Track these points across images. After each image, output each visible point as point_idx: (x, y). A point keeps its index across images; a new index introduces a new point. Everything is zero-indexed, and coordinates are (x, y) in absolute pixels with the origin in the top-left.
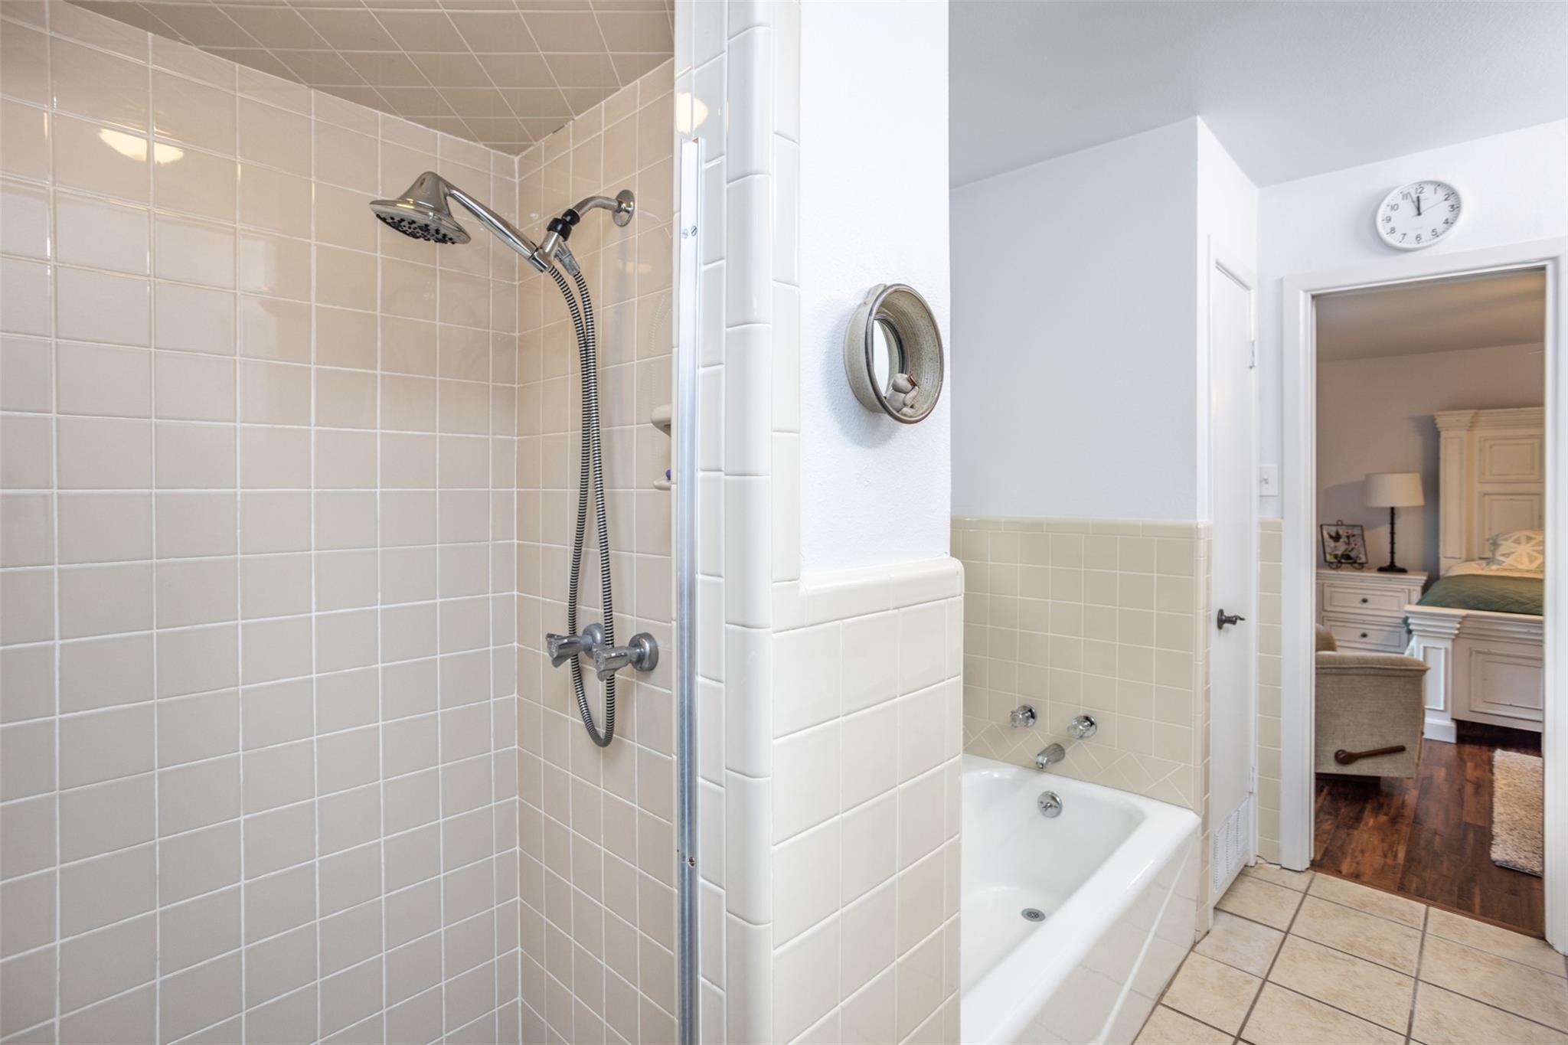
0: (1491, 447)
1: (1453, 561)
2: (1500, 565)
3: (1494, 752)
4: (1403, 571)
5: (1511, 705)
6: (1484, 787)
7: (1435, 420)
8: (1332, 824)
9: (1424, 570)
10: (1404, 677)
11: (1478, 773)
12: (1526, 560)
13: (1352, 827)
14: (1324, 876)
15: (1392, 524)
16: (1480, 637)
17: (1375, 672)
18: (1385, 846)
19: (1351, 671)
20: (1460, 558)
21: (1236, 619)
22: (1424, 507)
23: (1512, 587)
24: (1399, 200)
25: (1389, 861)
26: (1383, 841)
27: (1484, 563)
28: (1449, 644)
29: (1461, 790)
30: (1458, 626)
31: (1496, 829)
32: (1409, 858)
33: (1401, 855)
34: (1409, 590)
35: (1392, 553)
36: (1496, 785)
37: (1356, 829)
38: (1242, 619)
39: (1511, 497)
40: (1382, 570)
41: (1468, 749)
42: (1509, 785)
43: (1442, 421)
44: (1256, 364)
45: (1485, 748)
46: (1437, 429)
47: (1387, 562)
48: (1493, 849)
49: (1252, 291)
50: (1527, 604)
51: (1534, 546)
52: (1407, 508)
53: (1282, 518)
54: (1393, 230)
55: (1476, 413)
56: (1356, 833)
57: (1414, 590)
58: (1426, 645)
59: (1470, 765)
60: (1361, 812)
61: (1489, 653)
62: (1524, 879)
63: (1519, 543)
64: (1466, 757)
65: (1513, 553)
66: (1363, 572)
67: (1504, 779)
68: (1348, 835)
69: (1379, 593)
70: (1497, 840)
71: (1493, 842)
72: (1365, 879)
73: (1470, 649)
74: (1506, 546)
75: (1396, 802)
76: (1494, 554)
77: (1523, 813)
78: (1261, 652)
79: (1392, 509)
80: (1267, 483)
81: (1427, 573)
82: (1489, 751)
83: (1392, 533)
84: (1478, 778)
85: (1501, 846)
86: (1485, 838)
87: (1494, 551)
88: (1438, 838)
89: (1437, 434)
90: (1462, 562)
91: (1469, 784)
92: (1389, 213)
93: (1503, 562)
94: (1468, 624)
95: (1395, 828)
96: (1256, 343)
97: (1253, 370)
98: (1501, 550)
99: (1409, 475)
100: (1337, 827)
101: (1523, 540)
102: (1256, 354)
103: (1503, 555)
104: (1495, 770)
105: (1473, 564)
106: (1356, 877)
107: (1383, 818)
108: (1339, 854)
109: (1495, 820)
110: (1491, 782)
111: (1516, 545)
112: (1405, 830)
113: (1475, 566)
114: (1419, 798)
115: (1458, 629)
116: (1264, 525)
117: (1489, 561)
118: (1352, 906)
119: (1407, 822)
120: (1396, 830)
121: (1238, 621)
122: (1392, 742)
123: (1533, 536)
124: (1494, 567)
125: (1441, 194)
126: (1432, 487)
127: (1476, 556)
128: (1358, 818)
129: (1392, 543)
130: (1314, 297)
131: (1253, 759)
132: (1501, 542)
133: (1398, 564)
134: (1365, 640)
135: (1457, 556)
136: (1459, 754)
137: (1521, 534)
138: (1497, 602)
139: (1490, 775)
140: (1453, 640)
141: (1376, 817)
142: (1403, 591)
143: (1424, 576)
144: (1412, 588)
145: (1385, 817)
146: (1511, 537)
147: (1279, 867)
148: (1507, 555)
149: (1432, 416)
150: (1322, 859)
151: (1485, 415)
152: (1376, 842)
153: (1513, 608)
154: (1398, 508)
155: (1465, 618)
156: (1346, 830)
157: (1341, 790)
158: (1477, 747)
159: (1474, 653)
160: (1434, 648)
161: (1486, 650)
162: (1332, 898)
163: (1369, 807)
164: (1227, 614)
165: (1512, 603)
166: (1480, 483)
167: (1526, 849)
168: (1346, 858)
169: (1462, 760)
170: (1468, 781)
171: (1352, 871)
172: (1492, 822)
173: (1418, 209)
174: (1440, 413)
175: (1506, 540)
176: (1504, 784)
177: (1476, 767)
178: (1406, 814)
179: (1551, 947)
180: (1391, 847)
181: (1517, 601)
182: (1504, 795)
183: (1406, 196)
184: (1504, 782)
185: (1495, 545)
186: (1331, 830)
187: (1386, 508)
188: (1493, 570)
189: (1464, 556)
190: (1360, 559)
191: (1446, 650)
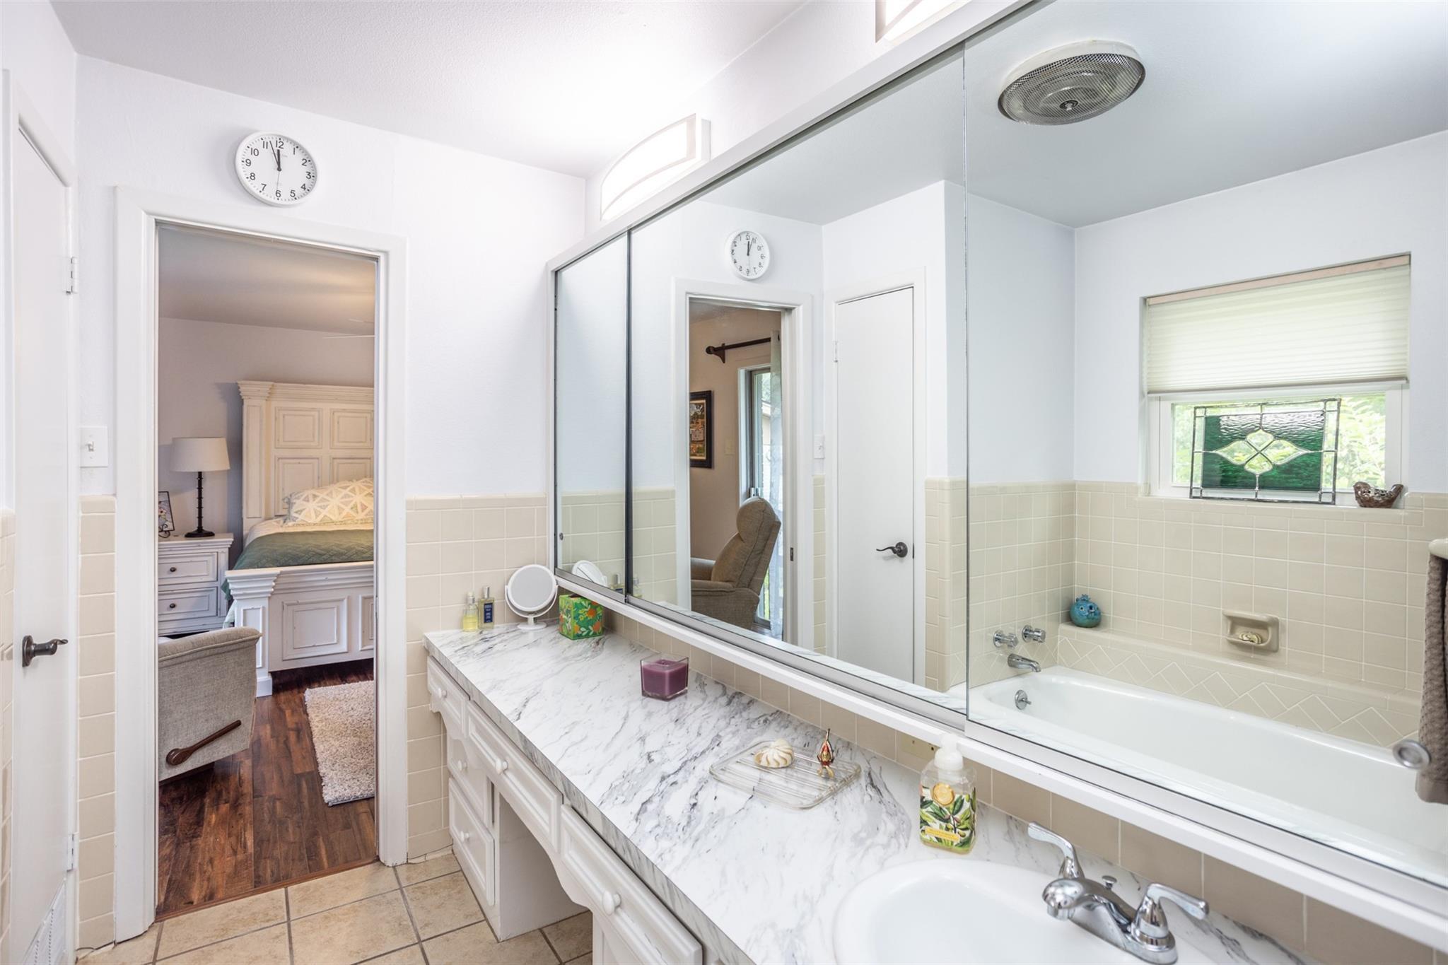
0: (284, 416)
1: (254, 521)
2: (295, 521)
3: (304, 692)
4: (211, 534)
5: (314, 646)
6: (303, 730)
7: (239, 388)
8: (172, 843)
9: (229, 531)
10: (238, 649)
11: (296, 719)
12: (313, 515)
13: (195, 836)
14: (173, 920)
15: (200, 488)
16: (291, 590)
17: (208, 652)
18: (233, 840)
19: (184, 659)
20: (260, 517)
21: (56, 645)
22: (228, 471)
23: (312, 541)
24: (259, 146)
25: (240, 857)
26: (230, 835)
27: (281, 520)
28: (265, 603)
29: (286, 742)
30: (274, 584)
31: (323, 770)
32: (258, 842)
33: (250, 843)
34: (217, 552)
35: (200, 517)
36: (312, 724)
37: (200, 836)
38: (63, 642)
39: (298, 461)
40: (189, 536)
41: (283, 697)
42: (321, 721)
43: (245, 389)
44: (75, 290)
45: (295, 691)
46: (241, 397)
47: (194, 528)
48: (324, 791)
49: (70, 188)
50: (324, 555)
51: (318, 502)
52: (213, 473)
53: (115, 495)
54: (253, 176)
55: (273, 385)
56: (200, 841)
57: (223, 552)
58: (246, 608)
59: (288, 712)
60: (201, 811)
61: (298, 604)
62: (350, 808)
63: (308, 501)
64: (284, 706)
65: (304, 509)
66: (169, 540)
67: (317, 716)
68: (192, 848)
69: (188, 560)
70: (326, 780)
71: (323, 784)
72: (220, 895)
73: (283, 603)
74: (298, 504)
75: (233, 782)
76: (289, 512)
77: (337, 743)
78: (81, 675)
79: (200, 474)
80: (91, 450)
81: (232, 535)
82: (299, 692)
83: (200, 498)
84: (297, 724)
85: (330, 784)
86: (316, 781)
87: (289, 509)
88: (278, 804)
89: (241, 402)
90: (263, 521)
91: (291, 732)
92: (248, 156)
93: (297, 518)
94: (281, 580)
95: (238, 813)
96: (76, 261)
97: (71, 296)
98: (294, 509)
99: (217, 440)
100: (178, 845)
101: (311, 498)
102: (76, 275)
103: (296, 512)
104: (309, 711)
105: (273, 522)
106: (210, 898)
107: (224, 808)
108: (187, 879)
109: (319, 760)
110: (308, 723)
111: (305, 503)
112: (248, 810)
113: (275, 523)
114: (253, 767)
115: (273, 587)
116: (87, 506)
117: (285, 518)
118: (214, 940)
119: (248, 800)
120: (240, 814)
121: (59, 646)
122: (228, 720)
123: (317, 494)
124: (290, 524)
125: (299, 157)
126: (236, 451)
127: (272, 515)
128: (199, 821)
129: (200, 508)
130: (158, 223)
131: (72, 824)
132: (294, 501)
133: (206, 528)
134: (174, 611)
135: (258, 516)
136: (277, 704)
137: (310, 492)
138: (303, 557)
139: (305, 716)
140: (269, 598)
141: (217, 809)
142: (211, 554)
143: (230, 537)
144: (220, 551)
145: (227, 805)
146: (302, 496)
147: (113, 945)
148: (299, 512)
149: (237, 384)
150: (166, 899)
151: (280, 387)
152: (223, 842)
153: (315, 559)
154: (204, 472)
155: (278, 576)
156: (188, 844)
157: (174, 794)
158: (290, 692)
159: (285, 605)
160: (253, 609)
161: (295, 602)
162: (189, 946)
163: (207, 801)
164: (37, 641)
165: (313, 556)
166: (276, 448)
167: (348, 778)
168: (194, 881)
169: (281, 710)
170: (289, 729)
171: (203, 894)
172: (317, 764)
173: (279, 163)
174: (243, 382)
175: (298, 498)
176: (318, 722)
177: (293, 712)
178: (245, 791)
179: (384, 864)
180: (238, 838)
181: (317, 554)
182: (321, 732)
183: (265, 145)
184: (317, 719)
185: (290, 504)
186: (170, 853)
187: (195, 472)
188: (290, 527)
189: (263, 515)
190: (167, 526)
191: (264, 608)
